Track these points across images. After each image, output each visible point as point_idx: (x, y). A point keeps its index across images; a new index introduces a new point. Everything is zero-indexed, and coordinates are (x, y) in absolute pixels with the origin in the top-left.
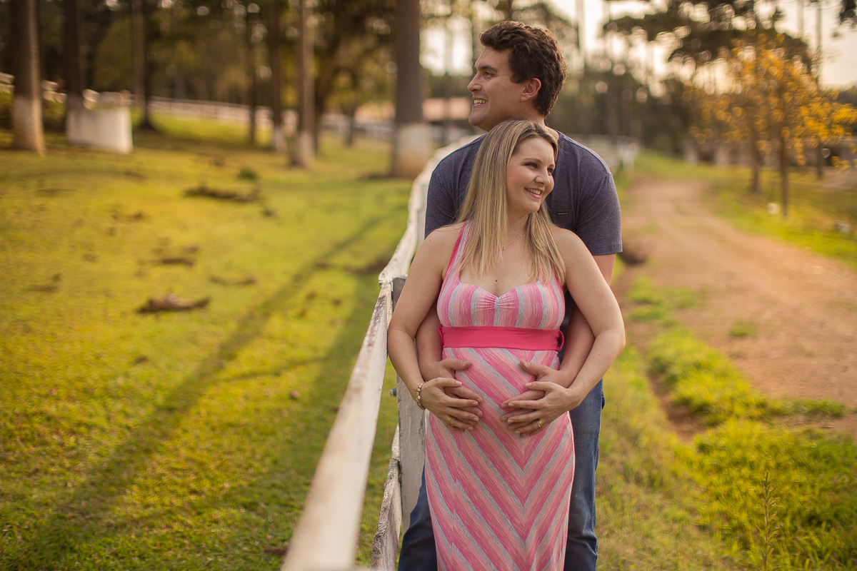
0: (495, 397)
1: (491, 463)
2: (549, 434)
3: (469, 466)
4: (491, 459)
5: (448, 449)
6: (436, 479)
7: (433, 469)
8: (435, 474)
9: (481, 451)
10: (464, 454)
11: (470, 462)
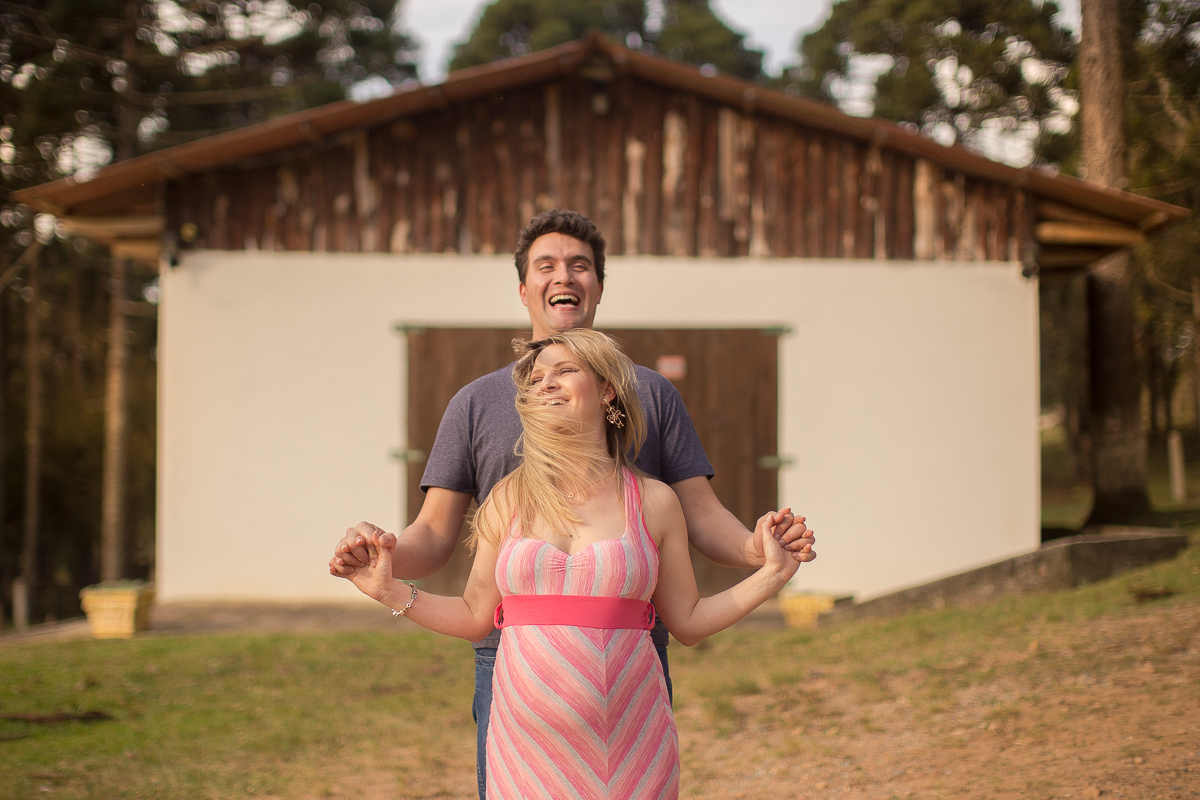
0: (565, 693)
1: (564, 777)
2: (642, 739)
3: (537, 780)
4: (563, 771)
5: (510, 758)
6: (502, 792)
7: (496, 780)
8: (499, 786)
9: (550, 761)
10: (531, 766)
11: (539, 775)
